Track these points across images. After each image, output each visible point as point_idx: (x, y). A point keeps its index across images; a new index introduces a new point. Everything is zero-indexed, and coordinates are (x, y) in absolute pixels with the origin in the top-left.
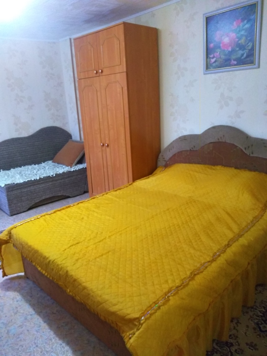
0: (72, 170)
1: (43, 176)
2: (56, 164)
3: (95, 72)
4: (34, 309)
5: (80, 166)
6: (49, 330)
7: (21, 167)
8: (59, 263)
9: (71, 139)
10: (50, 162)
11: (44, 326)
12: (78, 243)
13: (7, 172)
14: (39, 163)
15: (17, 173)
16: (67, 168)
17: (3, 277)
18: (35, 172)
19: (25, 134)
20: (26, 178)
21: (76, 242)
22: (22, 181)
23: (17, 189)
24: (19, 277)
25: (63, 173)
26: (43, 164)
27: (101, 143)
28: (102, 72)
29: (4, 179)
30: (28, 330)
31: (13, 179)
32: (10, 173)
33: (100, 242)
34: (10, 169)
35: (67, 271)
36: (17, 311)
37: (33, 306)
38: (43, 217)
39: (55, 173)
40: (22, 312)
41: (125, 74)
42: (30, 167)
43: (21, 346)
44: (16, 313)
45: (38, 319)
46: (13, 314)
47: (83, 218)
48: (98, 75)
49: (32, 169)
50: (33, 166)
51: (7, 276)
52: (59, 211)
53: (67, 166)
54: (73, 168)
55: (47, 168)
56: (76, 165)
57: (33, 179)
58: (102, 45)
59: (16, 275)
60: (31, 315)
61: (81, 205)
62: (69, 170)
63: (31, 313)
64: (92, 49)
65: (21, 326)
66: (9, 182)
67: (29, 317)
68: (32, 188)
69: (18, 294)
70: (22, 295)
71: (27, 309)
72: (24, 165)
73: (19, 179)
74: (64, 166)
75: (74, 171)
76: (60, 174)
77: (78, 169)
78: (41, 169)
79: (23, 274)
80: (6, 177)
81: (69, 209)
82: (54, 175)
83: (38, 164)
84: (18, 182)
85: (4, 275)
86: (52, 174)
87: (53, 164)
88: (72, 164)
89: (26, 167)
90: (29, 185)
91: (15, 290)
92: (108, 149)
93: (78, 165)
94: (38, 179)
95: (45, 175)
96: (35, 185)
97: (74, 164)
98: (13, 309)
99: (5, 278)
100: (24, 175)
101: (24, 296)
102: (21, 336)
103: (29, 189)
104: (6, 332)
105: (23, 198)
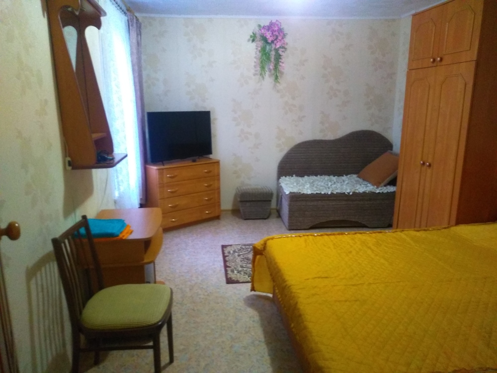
0: (378, 191)
1: (337, 191)
2: (361, 180)
3: (432, 60)
4: (265, 337)
5: (391, 189)
6: (269, 366)
7: (316, 176)
8: (294, 291)
9: (392, 150)
10: (355, 176)
11: (267, 359)
12: (326, 278)
13: (300, 179)
14: (339, 174)
15: (309, 183)
16: (372, 187)
17: (251, 290)
18: (329, 185)
19: (330, 136)
20: (315, 189)
21: (326, 275)
22: (309, 192)
23: (303, 200)
24: (267, 298)
25: (364, 193)
26: (344, 178)
27: (422, 160)
28: (441, 60)
29: (292, 186)
30: (249, 355)
31: (301, 188)
32: (301, 181)
33: (353, 285)
34: (303, 176)
35: (297, 303)
36: (249, 331)
37: (266, 333)
38: (306, 237)
39: (353, 190)
40: (253, 334)
41: (474, 64)
42: (327, 178)
43: (236, 366)
44: (247, 332)
45: (264, 349)
46: (244, 332)
47: (351, 252)
48: (435, 64)
49: (328, 180)
50: (332, 177)
51: (255, 291)
52: (327, 235)
53: (373, 185)
54: (380, 188)
55: (347, 182)
56: (385, 186)
57: (323, 193)
58: (449, 22)
59: (264, 294)
60: (260, 341)
61: (359, 236)
62: (373, 191)
63: (260, 340)
64: (434, 28)
65: (245, 348)
66: (295, 190)
67: (257, 342)
68: (320, 203)
69: (258, 315)
70: (261, 316)
71: (258, 333)
72: (321, 175)
73: (307, 189)
74: (369, 185)
75: (379, 193)
76: (359, 194)
77: (386, 191)
78: (338, 183)
79: (271, 295)
80: (295, 184)
81: (341, 236)
82: (351, 194)
83: (338, 176)
84: (305, 192)
85: (253, 289)
86: (348, 191)
87: (358, 179)
88: (380, 183)
89: (323, 177)
90: (317, 198)
91: (256, 310)
92: (429, 171)
93: (388, 187)
94: (329, 193)
95: (339, 191)
96: (324, 200)
97: (382, 184)
98: (246, 328)
99: (253, 293)
100: (315, 186)
101: (262, 319)
102: (241, 357)
103: (315, 203)
104: (230, 346)
105: (306, 213)
